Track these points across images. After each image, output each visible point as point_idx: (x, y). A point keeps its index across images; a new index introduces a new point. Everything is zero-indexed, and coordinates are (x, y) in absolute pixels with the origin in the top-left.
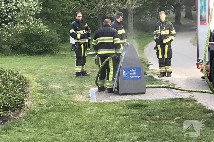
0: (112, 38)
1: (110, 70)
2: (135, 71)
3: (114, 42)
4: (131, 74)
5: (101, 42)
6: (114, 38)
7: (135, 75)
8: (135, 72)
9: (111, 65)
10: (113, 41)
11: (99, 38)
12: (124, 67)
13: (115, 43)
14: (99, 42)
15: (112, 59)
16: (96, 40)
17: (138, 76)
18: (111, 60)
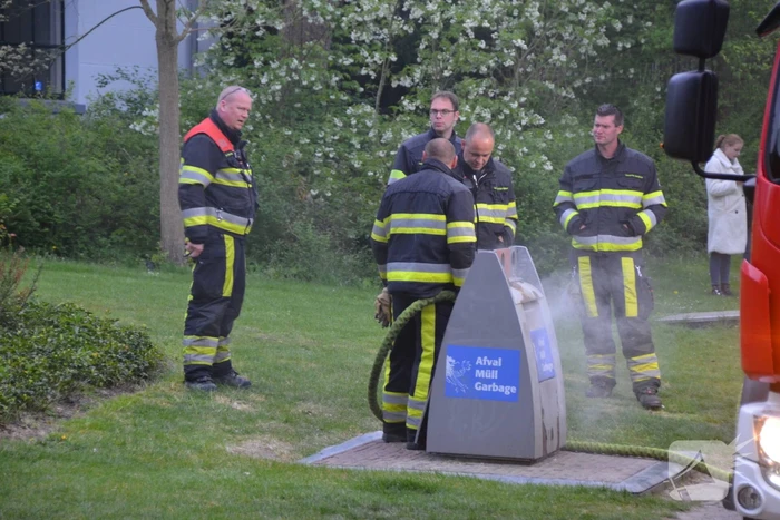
0: (443, 218)
1: (424, 354)
2: (498, 363)
3: (445, 238)
4: (479, 373)
5: (400, 230)
6: (448, 221)
7: (493, 380)
8: (495, 368)
9: (428, 331)
10: (442, 232)
11: (395, 216)
12: (453, 343)
13: (451, 240)
14: (392, 231)
15: (433, 308)
16: (386, 220)
17: (508, 388)
18: (429, 312)
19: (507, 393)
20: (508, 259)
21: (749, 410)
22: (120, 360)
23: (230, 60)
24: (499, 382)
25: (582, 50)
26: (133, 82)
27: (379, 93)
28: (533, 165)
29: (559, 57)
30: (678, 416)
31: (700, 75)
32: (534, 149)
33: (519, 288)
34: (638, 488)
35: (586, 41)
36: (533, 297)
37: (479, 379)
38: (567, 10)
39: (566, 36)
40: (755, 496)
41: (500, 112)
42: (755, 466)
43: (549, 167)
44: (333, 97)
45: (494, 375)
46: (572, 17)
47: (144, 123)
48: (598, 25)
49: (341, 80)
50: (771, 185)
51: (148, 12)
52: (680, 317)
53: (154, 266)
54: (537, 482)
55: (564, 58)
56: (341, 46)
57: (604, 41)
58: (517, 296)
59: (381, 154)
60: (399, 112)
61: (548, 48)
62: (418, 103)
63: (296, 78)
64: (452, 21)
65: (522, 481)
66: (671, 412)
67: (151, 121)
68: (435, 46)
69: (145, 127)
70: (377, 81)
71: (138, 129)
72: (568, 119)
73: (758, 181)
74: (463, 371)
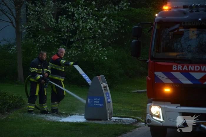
2: (99, 99)
19: (101, 106)
20: (100, 78)
21: (149, 105)
22: (17, 103)
23: (31, 36)
24: (99, 103)
25: (112, 32)
26: (7, 41)
27: (67, 43)
28: (103, 58)
29: (107, 33)
30: (136, 110)
31: (137, 41)
32: (102, 55)
33: (103, 84)
34: (128, 124)
35: (113, 30)
36: (106, 86)
37: (95, 103)
38: (108, 22)
39: (108, 28)
40: (150, 121)
41: (95, 46)
42: (150, 115)
43: (106, 59)
44: (56, 44)
45: (98, 102)
46: (110, 24)
47: (11, 51)
48: (116, 26)
49: (57, 40)
50: (152, 62)
51: (14, 26)
52: (136, 91)
53: (17, 84)
54: (108, 123)
55: (108, 33)
56: (57, 32)
57: (117, 29)
58: (102, 86)
59: (68, 56)
60: (71, 47)
61: (105, 31)
62: (77, 45)
63: (48, 40)
64: (84, 26)
65: (105, 123)
66: (135, 110)
67: (13, 50)
68: (80, 32)
69: (12, 52)
70: (66, 40)
71: (10, 52)
72: (110, 47)
73: (149, 61)
74: (92, 101)
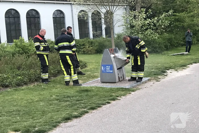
2: (109, 67)
4: (107, 69)
12: (103, 64)
20: (113, 50)
37: (107, 70)
45: (109, 69)
74: (104, 69)
